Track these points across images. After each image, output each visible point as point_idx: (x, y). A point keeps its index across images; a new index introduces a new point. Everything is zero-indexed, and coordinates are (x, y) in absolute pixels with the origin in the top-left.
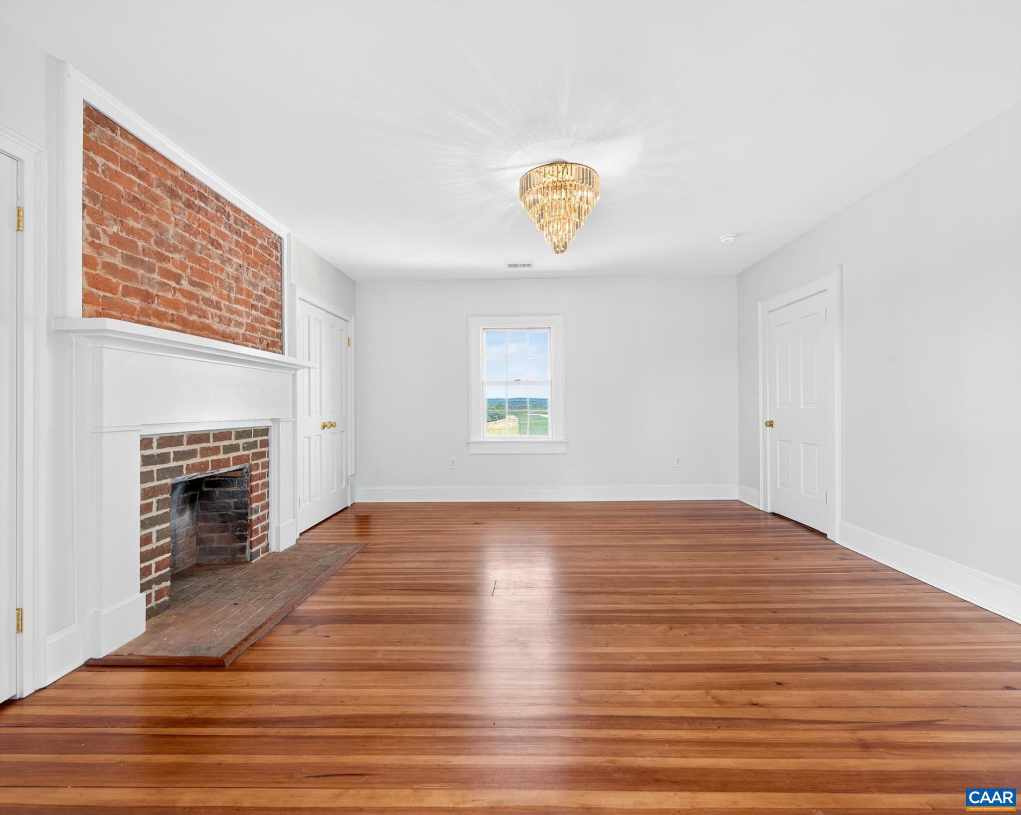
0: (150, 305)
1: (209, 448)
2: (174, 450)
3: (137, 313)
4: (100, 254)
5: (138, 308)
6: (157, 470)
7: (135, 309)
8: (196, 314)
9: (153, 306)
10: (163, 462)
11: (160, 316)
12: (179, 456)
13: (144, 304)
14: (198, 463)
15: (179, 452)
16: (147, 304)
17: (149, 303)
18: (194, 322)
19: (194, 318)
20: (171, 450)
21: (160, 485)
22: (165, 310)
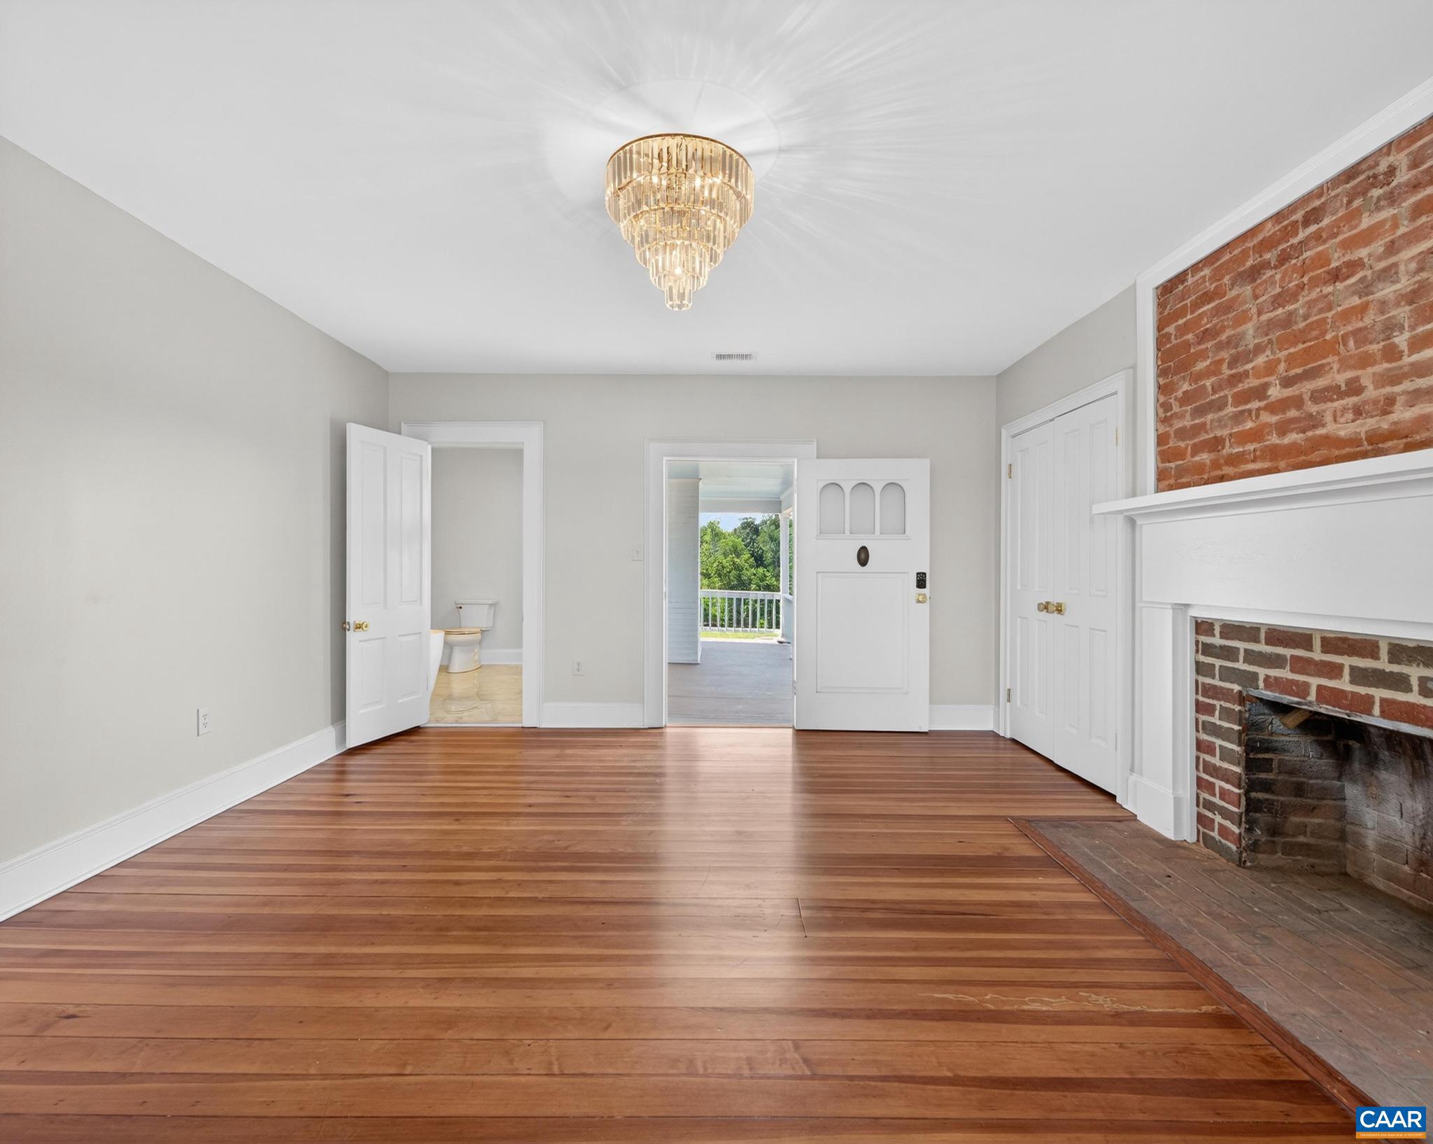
0: (1220, 453)
1: (1309, 661)
2: (1246, 647)
3: (1207, 469)
4: (1171, 426)
5: (1208, 461)
6: (1220, 666)
7: (1204, 465)
8: (1292, 430)
9: (1224, 451)
10: (1227, 658)
11: (1234, 460)
12: (1251, 657)
13: (1213, 456)
14: (1286, 679)
15: (1253, 651)
16: (1216, 453)
17: (1219, 451)
18: (1294, 445)
19: (1293, 437)
20: (1241, 645)
21: (1221, 688)
22: (1242, 450)
